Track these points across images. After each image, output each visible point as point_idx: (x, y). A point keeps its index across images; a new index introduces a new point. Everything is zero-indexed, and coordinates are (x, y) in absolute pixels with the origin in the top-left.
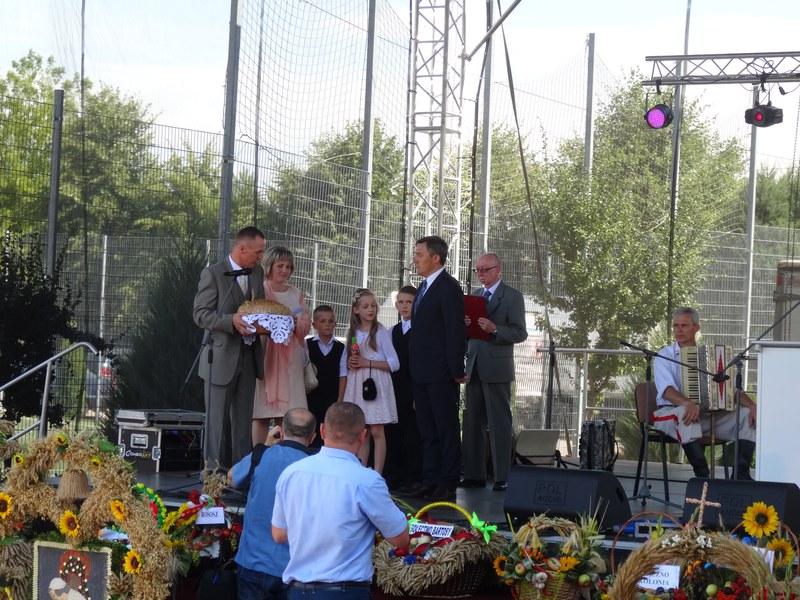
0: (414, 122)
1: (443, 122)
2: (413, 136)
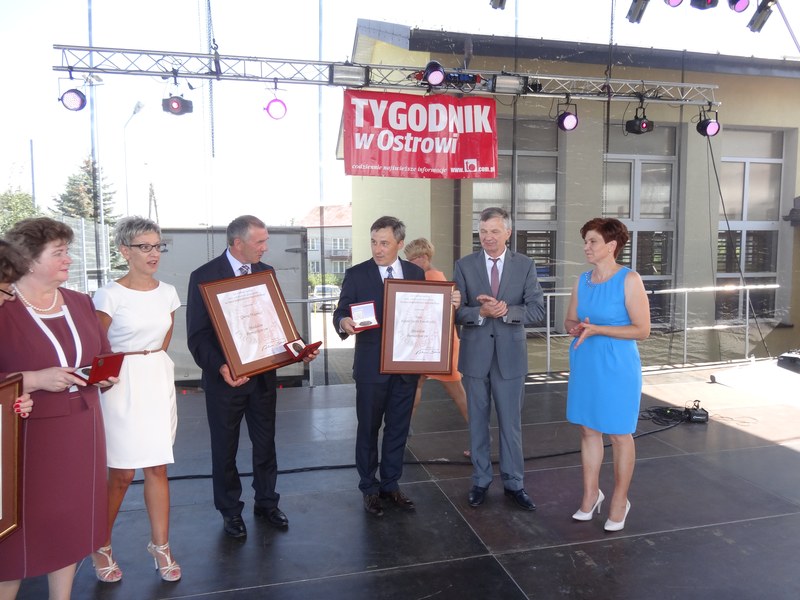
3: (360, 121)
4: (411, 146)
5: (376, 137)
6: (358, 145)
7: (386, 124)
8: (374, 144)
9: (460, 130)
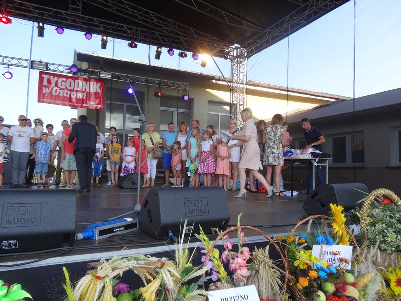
3: (45, 83)
4: (66, 95)
5: (52, 89)
6: (44, 92)
7: (56, 85)
8: (51, 92)
9: (88, 90)
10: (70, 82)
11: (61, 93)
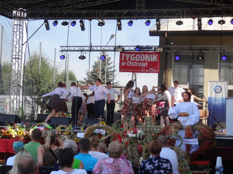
0: (13, 57)
1: (19, 57)
2: (12, 60)
4: (135, 65)
5: (127, 63)
7: (129, 59)
9: (149, 60)
10: (138, 56)
11: (132, 64)
